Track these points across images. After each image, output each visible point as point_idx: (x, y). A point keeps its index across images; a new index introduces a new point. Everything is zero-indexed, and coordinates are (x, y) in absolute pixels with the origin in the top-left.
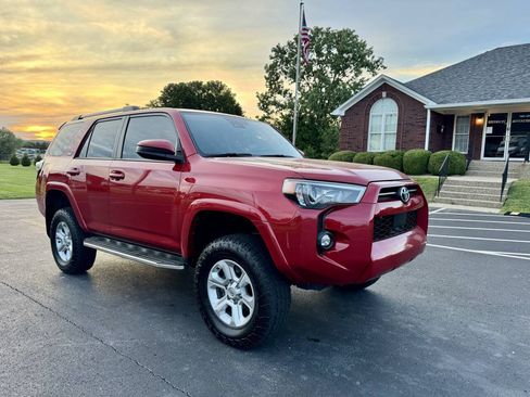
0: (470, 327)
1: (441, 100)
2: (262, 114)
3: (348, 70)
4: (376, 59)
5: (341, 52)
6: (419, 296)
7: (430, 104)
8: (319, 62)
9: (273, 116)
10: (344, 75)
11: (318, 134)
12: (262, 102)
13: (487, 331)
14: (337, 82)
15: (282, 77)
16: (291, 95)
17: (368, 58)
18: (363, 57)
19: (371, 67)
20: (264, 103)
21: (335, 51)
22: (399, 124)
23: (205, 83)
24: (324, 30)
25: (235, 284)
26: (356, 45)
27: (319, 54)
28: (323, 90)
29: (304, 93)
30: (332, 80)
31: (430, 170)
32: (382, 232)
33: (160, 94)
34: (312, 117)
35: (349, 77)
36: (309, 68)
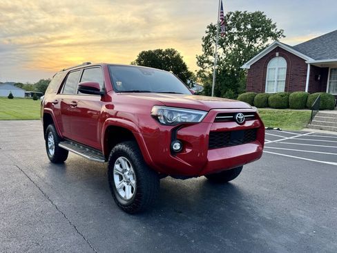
0: (291, 212)
1: (318, 57)
2: (199, 68)
3: (259, 39)
4: (278, 31)
5: (254, 27)
6: (265, 189)
7: (310, 60)
8: (239, 34)
9: (207, 70)
10: (256, 42)
11: (236, 82)
12: (200, 61)
13: (302, 216)
14: (250, 47)
15: (213, 45)
16: (219, 56)
17: (273, 31)
18: (269, 30)
19: (274, 36)
20: (201, 61)
21: (249, 27)
22: (287, 74)
23: (164, 50)
24: (243, 12)
25: (127, 172)
26: (264, 21)
27: (239, 29)
28: (241, 52)
29: (227, 55)
30: (247, 46)
31: (308, 105)
32: (221, 143)
33: (137, 58)
34: (232, 70)
35: (259, 43)
36: (231, 38)
